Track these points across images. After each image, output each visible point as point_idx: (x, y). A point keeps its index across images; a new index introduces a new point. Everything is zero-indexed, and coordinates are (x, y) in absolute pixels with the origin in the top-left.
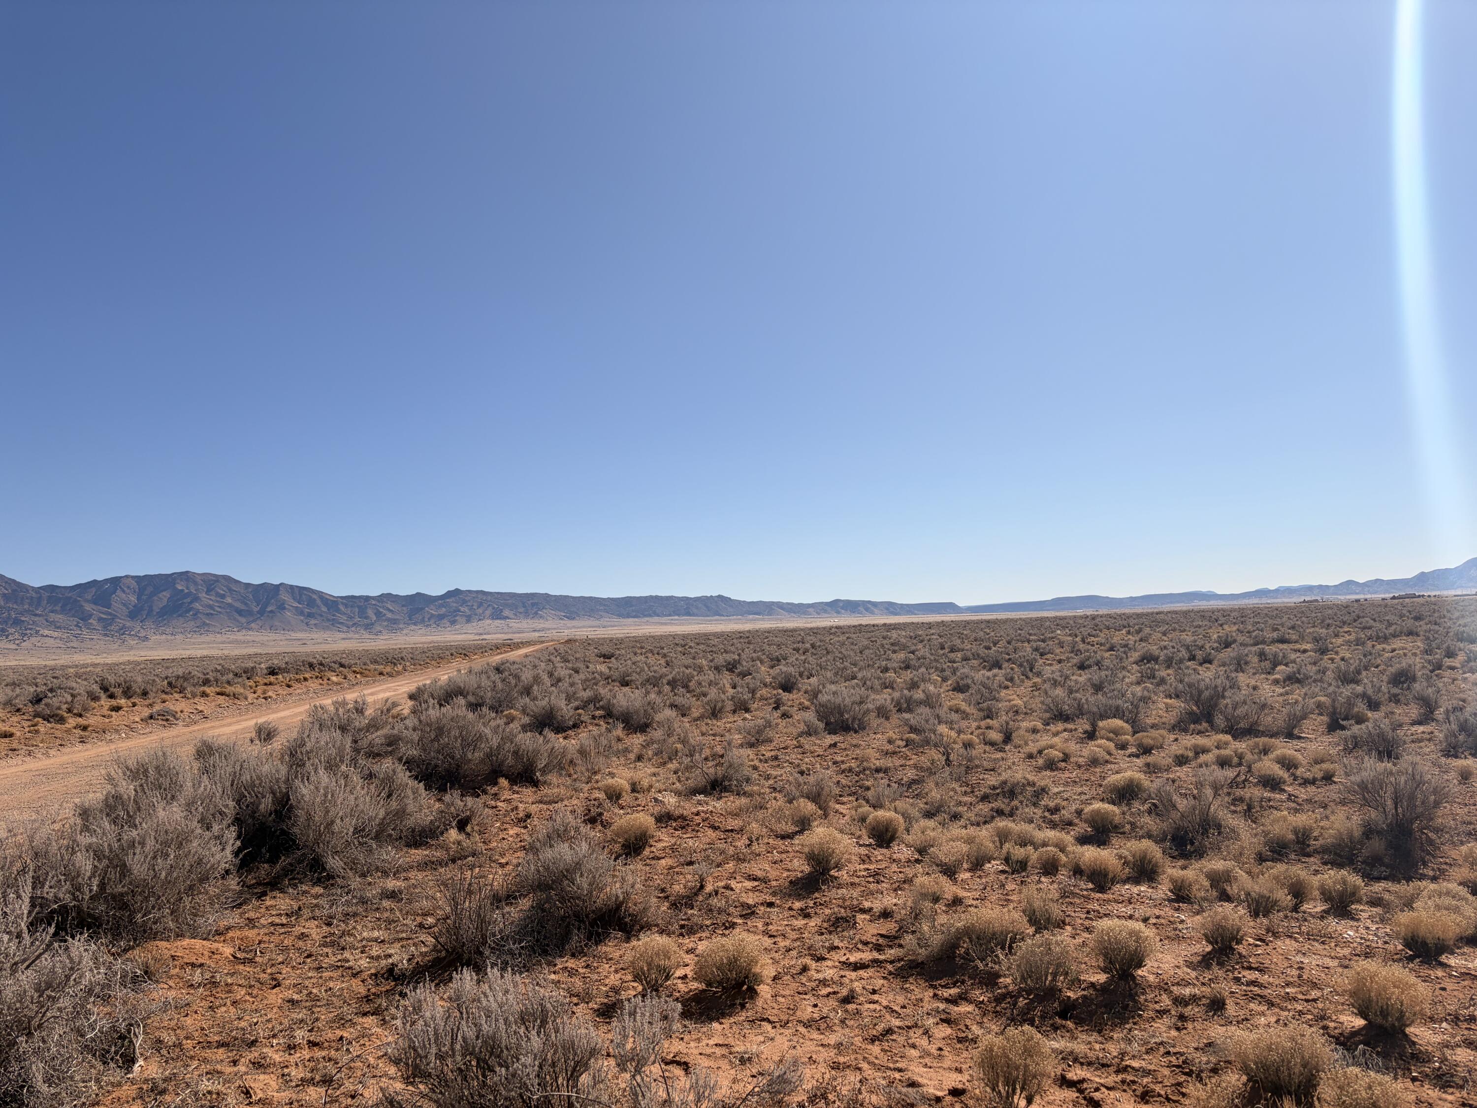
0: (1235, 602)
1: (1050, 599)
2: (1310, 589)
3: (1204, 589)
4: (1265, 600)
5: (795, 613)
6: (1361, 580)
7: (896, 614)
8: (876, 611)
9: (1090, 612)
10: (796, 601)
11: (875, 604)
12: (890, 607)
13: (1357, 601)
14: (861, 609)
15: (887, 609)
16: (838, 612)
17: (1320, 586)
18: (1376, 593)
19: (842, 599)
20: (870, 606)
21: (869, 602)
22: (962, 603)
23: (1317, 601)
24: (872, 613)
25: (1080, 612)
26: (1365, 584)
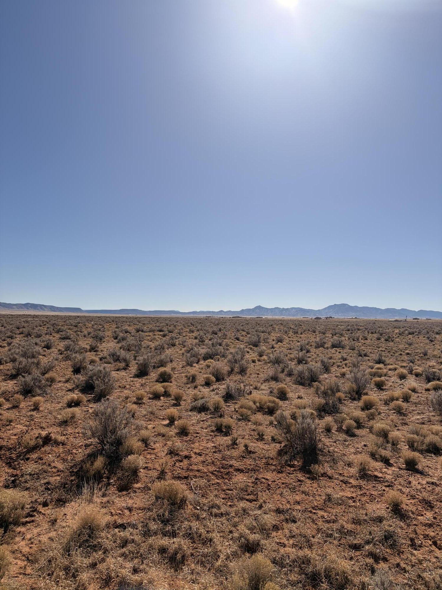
0: (186, 315)
1: (119, 309)
2: (209, 312)
3: (176, 310)
4: (195, 315)
5: (6, 307)
6: (225, 311)
7: (54, 311)
8: (46, 309)
9: (134, 315)
10: (8, 302)
11: (45, 306)
12: (52, 308)
13: (223, 317)
14: (39, 308)
15: (50, 309)
16: (28, 309)
17: (213, 312)
18: (229, 315)
19: (31, 303)
20: (43, 307)
21: (43, 305)
22: (83, 309)
23: (210, 317)
24: (44, 310)
25: (130, 315)
26: (226, 312)
